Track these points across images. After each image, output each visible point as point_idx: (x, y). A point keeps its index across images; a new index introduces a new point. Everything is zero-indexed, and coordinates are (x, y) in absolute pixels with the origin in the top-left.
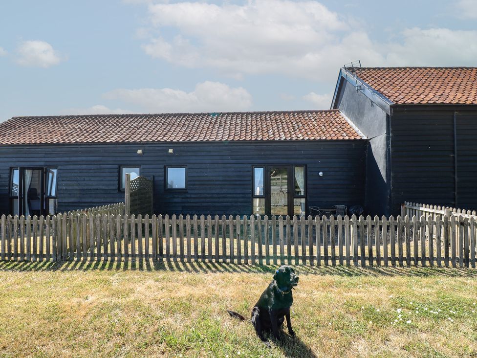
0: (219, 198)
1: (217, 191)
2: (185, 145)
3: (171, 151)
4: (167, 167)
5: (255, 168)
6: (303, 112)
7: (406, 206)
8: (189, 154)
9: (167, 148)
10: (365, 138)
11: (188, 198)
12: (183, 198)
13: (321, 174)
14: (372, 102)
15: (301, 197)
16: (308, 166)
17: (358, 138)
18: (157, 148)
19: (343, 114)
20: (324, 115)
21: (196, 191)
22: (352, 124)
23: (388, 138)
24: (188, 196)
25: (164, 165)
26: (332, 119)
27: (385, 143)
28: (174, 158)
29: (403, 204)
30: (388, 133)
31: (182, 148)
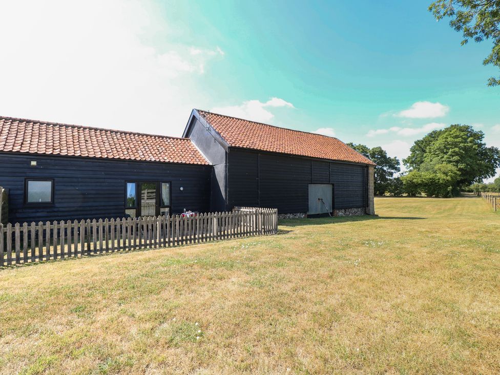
0: (91, 210)
1: (90, 204)
2: (52, 158)
3: (34, 163)
4: (27, 180)
5: (128, 184)
6: (163, 137)
7: (235, 209)
8: (57, 167)
9: (29, 160)
10: (211, 164)
11: (55, 211)
12: (48, 212)
13: (182, 189)
14: (215, 139)
15: (167, 207)
16: (172, 182)
17: (207, 164)
18: (14, 159)
19: (193, 143)
20: (180, 142)
21: (65, 205)
22: (201, 152)
23: (226, 166)
24: (55, 210)
25: (24, 178)
26: (187, 147)
27: (224, 169)
28: (37, 171)
29: (234, 208)
30: (226, 163)
31: (48, 161)
